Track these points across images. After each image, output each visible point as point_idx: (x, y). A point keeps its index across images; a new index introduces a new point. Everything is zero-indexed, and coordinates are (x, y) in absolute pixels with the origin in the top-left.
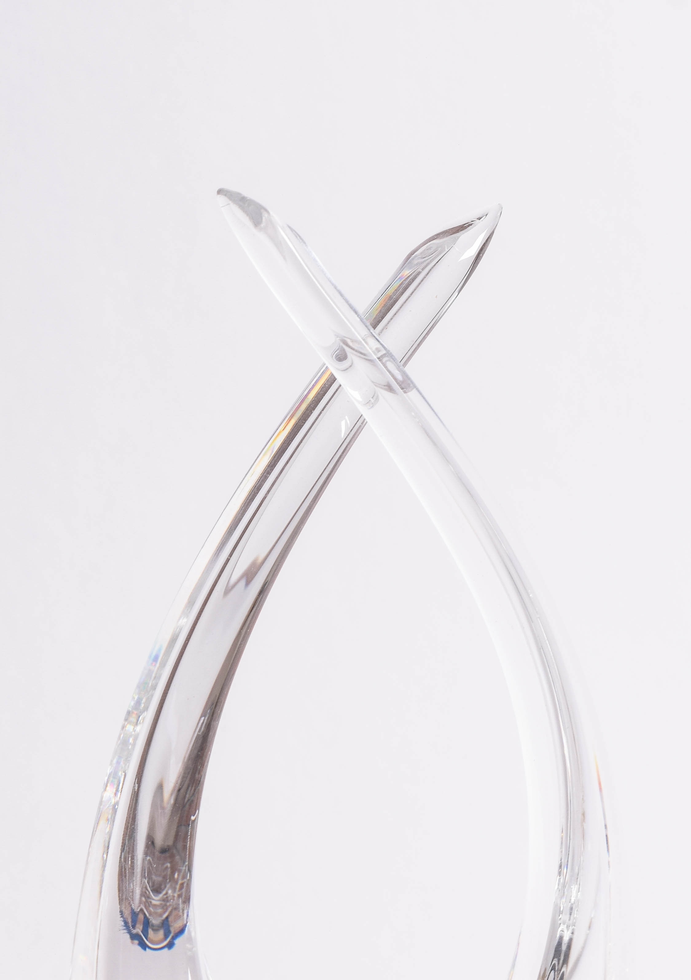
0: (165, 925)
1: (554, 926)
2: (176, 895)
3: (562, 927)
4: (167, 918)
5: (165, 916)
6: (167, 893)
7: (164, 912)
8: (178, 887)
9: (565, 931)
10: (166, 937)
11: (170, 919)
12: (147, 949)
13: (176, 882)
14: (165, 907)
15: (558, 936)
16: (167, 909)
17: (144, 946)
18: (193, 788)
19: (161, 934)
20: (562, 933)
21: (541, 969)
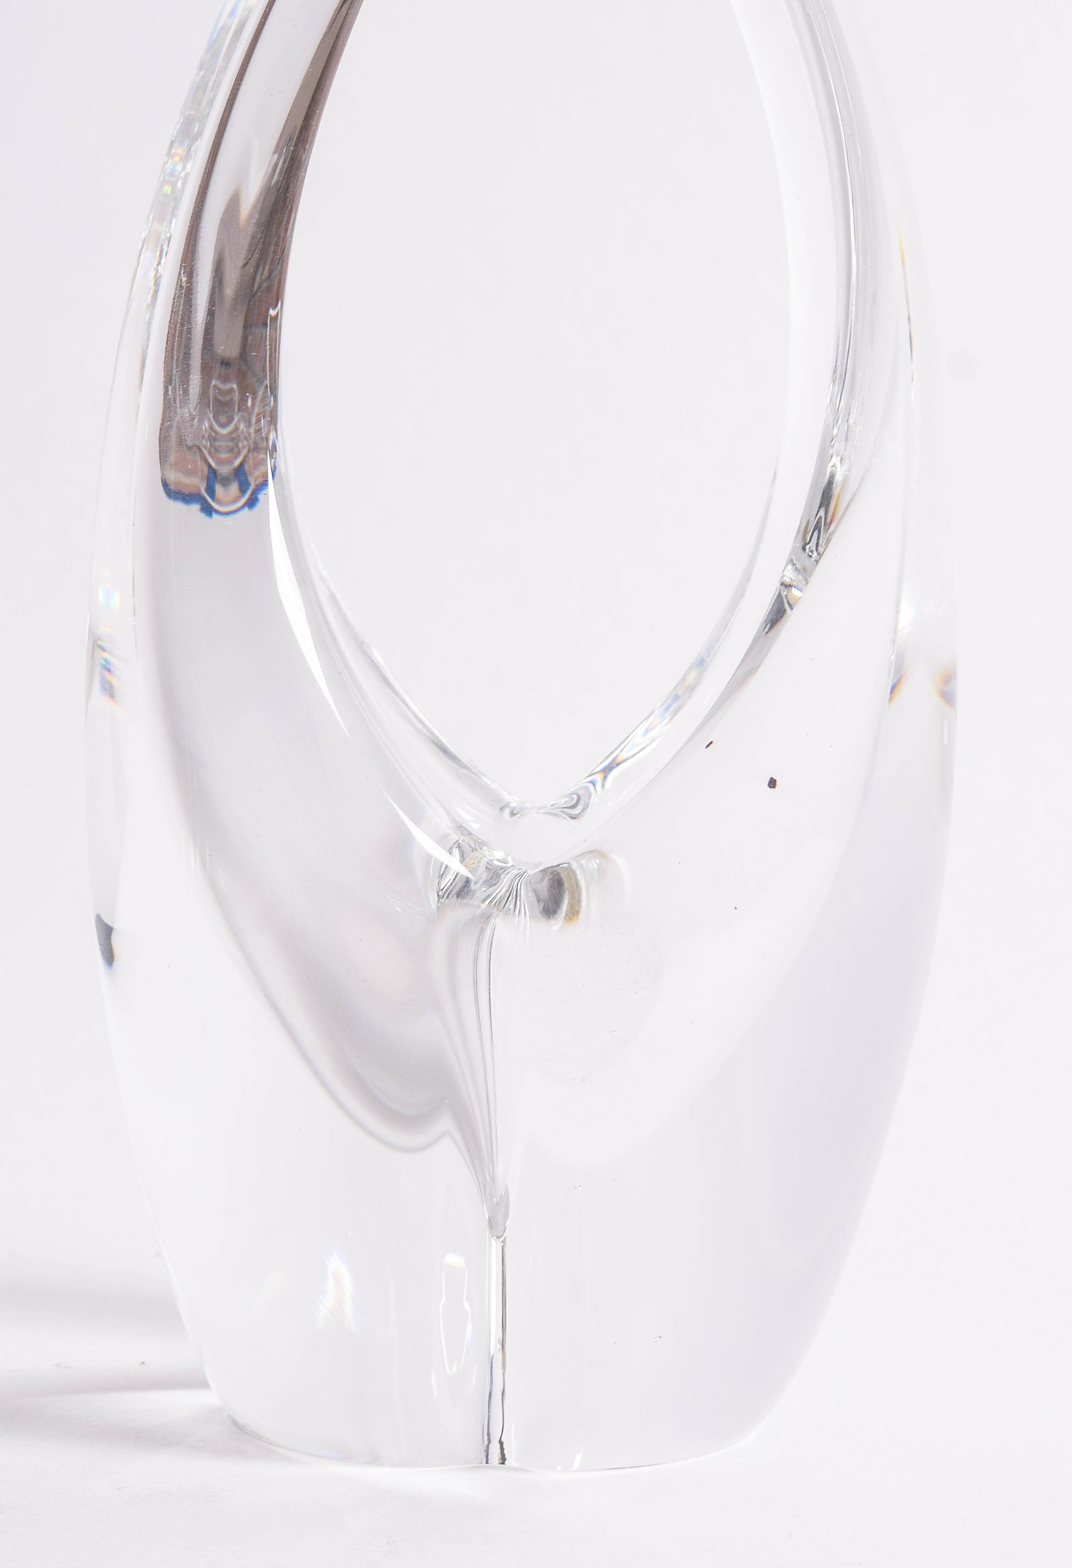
0: (240, 475)
1: (823, 457)
2: (252, 430)
3: (836, 460)
4: (242, 464)
5: (237, 462)
6: (237, 429)
7: (236, 457)
8: (254, 420)
9: (838, 465)
10: (243, 491)
11: (246, 467)
12: (214, 515)
13: (250, 413)
14: (236, 450)
15: (828, 473)
16: (239, 453)
17: (208, 510)
18: (267, 268)
19: (234, 487)
20: (833, 470)
21: (801, 523)
